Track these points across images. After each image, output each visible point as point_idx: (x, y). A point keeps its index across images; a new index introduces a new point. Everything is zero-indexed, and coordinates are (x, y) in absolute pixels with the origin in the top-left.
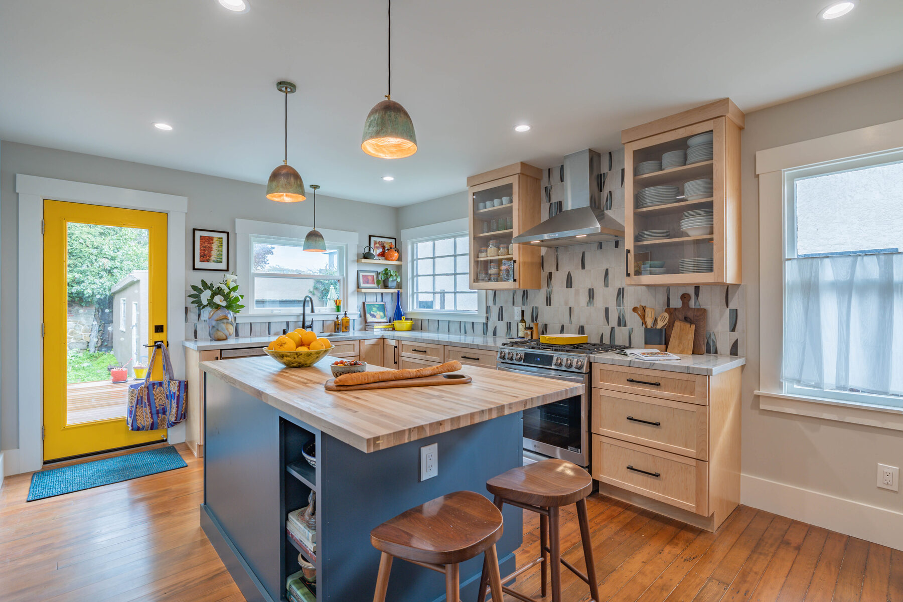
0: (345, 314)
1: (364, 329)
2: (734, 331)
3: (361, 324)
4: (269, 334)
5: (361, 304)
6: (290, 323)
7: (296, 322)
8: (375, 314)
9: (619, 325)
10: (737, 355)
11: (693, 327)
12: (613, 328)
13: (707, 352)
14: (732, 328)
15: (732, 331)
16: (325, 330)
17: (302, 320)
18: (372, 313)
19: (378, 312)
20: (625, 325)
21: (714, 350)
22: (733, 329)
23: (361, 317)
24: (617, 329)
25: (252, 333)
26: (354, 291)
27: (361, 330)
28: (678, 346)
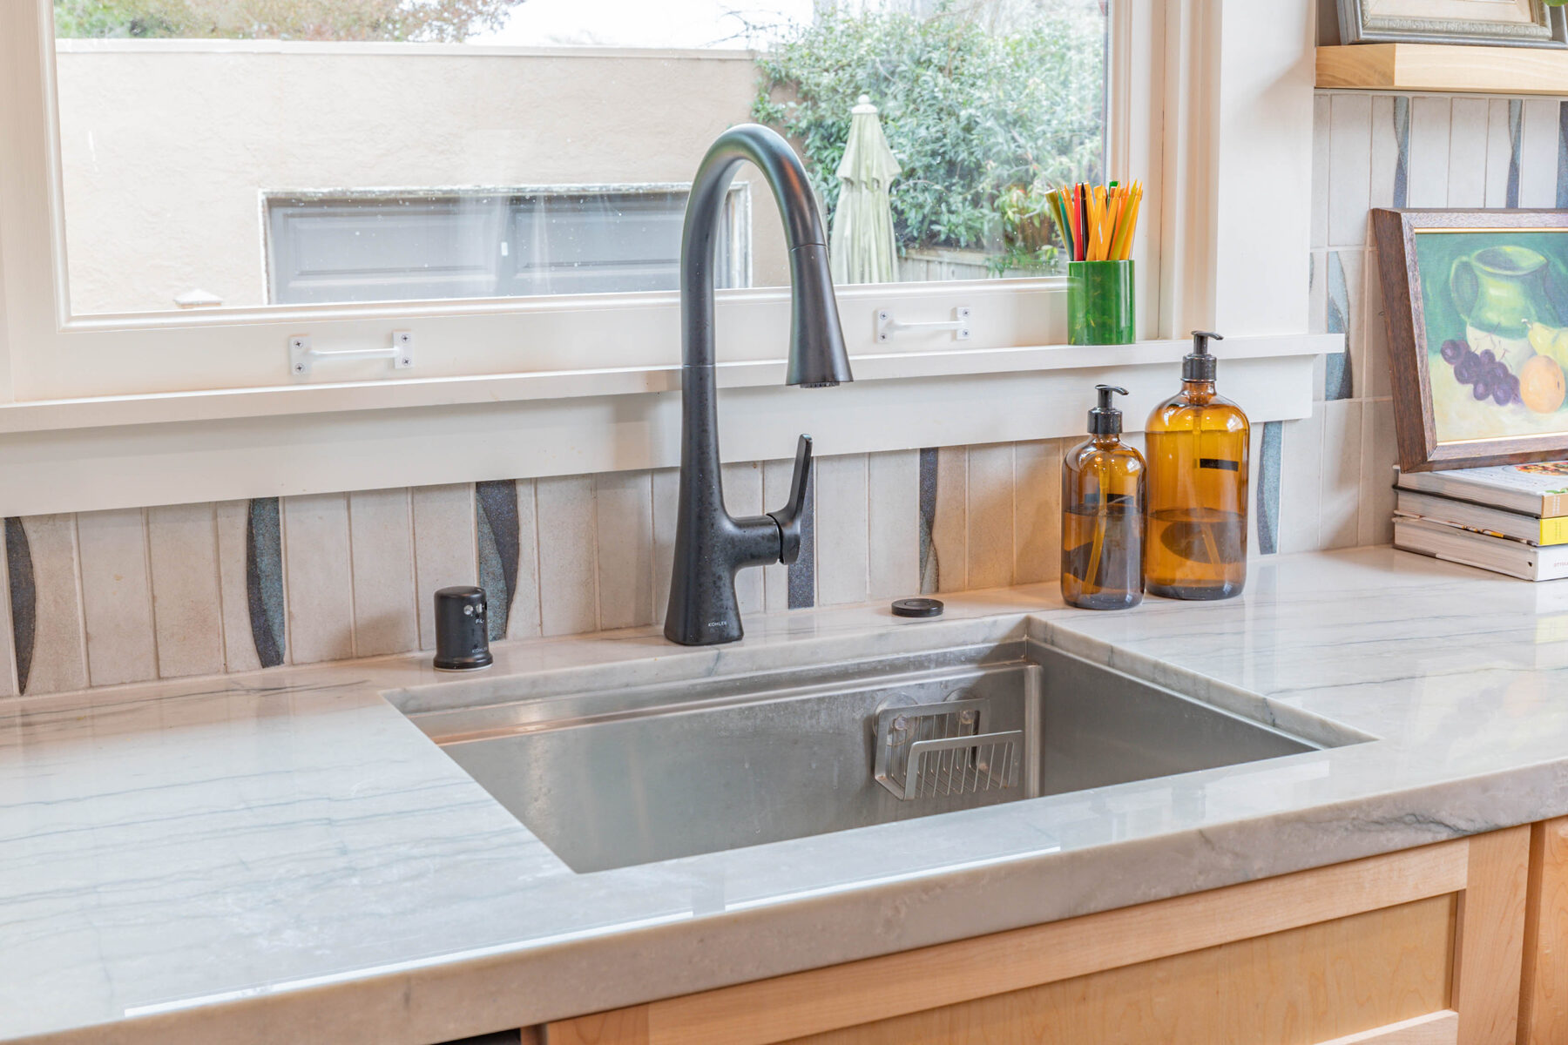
0: (1199, 370)
1: (1369, 528)
3: (1343, 477)
4: (268, 649)
5: (1351, 232)
6: (524, 496)
7: (598, 482)
8: (1507, 351)
16: (955, 560)
17: (672, 453)
18: (1478, 341)
19: (1541, 335)
23: (1346, 390)
25: (40, 653)
26: (1287, 79)
27: (1338, 546)
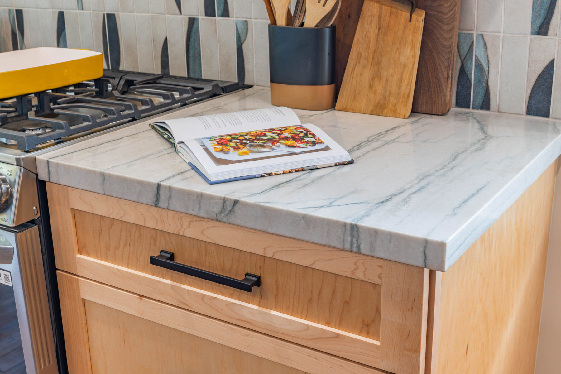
2: (546, 34)
9: (210, 11)
10: (547, 116)
11: (420, 17)
12: (192, 22)
13: (458, 105)
14: (539, 22)
15: (539, 33)
20: (226, 13)
21: (481, 97)
22: (541, 27)
24: (204, 22)
28: (371, 87)
